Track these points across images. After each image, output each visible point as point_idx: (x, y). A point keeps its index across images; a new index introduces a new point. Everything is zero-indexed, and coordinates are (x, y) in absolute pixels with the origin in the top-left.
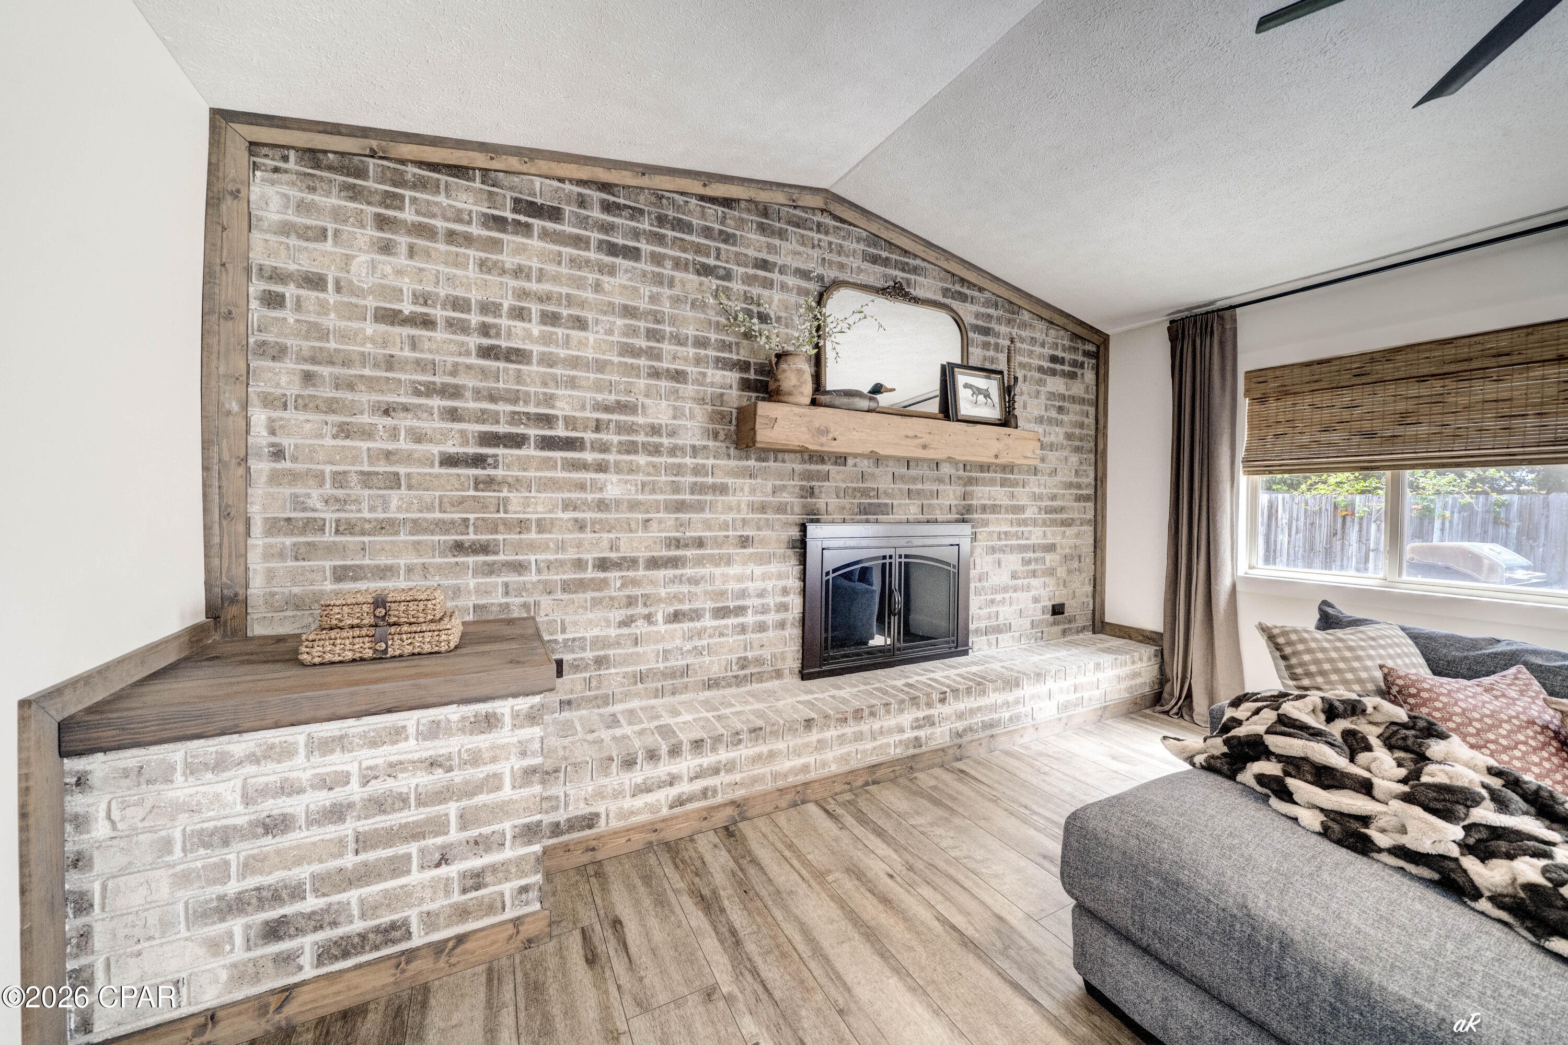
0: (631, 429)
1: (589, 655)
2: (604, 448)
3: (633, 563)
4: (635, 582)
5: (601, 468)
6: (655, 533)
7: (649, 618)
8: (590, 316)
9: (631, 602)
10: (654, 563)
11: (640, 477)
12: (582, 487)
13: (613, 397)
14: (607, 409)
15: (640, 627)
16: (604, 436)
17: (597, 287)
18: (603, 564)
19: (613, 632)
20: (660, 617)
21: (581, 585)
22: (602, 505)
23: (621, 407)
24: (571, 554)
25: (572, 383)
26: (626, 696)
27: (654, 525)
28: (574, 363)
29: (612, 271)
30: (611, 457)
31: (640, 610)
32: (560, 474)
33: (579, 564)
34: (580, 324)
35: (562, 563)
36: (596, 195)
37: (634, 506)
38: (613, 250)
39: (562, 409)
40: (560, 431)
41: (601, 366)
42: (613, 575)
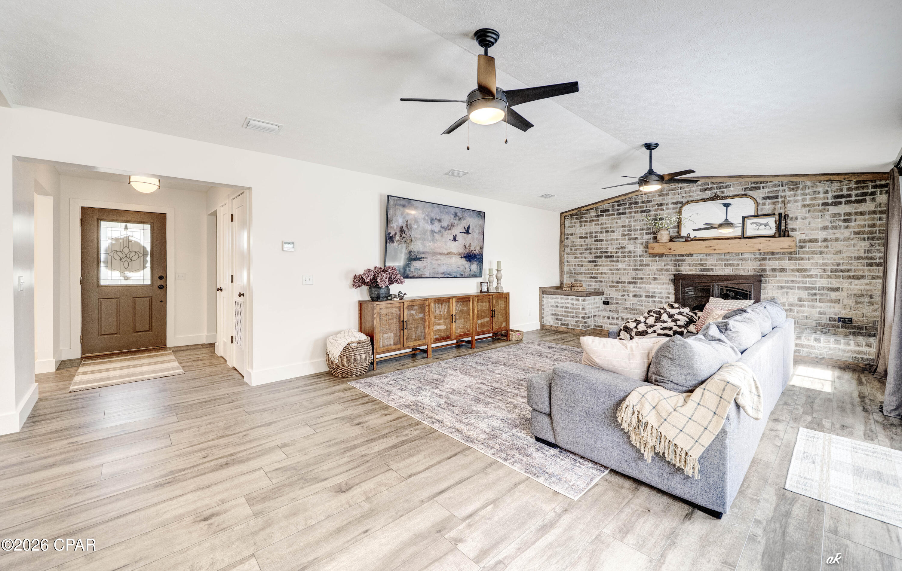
0: (624, 252)
1: (615, 301)
2: (618, 257)
3: (624, 282)
4: (625, 287)
5: (617, 261)
6: (630, 276)
7: (628, 295)
8: (615, 229)
9: (624, 291)
10: (629, 283)
11: (626, 263)
12: (613, 266)
13: (620, 246)
14: (619, 249)
15: (626, 297)
16: (618, 255)
17: (617, 223)
18: (617, 282)
19: (620, 297)
20: (631, 295)
21: (613, 286)
22: (618, 269)
23: (622, 248)
24: (611, 280)
25: (611, 244)
26: (623, 312)
27: (629, 274)
28: (612, 240)
29: (620, 218)
30: (620, 259)
31: (626, 293)
32: (609, 263)
33: (613, 282)
34: (613, 231)
35: (609, 281)
36: (616, 204)
37: (625, 270)
38: (620, 214)
39: (610, 250)
40: (609, 254)
41: (617, 240)
42: (620, 285)
